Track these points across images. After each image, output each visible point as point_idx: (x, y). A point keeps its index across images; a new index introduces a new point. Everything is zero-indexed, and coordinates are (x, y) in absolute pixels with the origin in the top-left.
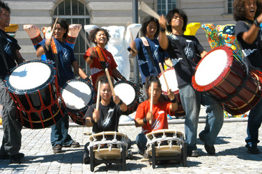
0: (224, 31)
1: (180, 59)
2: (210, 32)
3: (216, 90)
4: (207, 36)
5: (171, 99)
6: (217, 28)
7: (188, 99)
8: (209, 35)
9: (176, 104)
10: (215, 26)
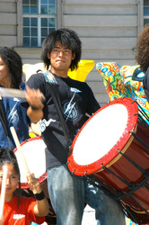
0: (135, 76)
1: (51, 120)
2: (111, 77)
3: (110, 176)
4: (105, 84)
5: (35, 192)
6: (122, 71)
7: (60, 193)
8: (108, 82)
9: (42, 202)
10: (119, 66)
